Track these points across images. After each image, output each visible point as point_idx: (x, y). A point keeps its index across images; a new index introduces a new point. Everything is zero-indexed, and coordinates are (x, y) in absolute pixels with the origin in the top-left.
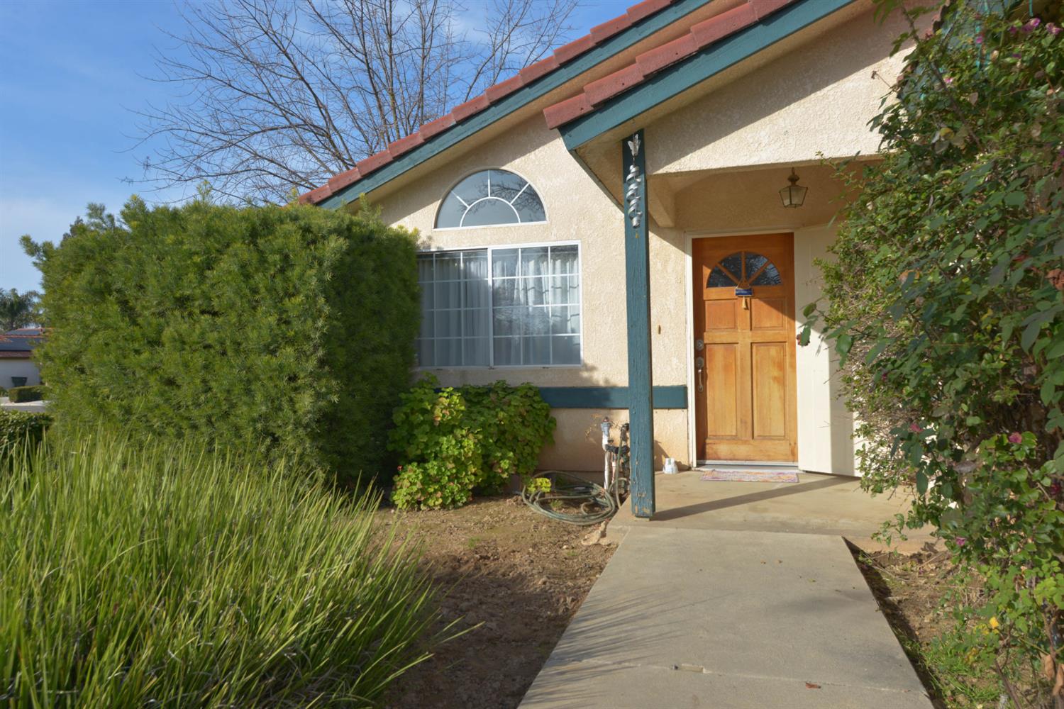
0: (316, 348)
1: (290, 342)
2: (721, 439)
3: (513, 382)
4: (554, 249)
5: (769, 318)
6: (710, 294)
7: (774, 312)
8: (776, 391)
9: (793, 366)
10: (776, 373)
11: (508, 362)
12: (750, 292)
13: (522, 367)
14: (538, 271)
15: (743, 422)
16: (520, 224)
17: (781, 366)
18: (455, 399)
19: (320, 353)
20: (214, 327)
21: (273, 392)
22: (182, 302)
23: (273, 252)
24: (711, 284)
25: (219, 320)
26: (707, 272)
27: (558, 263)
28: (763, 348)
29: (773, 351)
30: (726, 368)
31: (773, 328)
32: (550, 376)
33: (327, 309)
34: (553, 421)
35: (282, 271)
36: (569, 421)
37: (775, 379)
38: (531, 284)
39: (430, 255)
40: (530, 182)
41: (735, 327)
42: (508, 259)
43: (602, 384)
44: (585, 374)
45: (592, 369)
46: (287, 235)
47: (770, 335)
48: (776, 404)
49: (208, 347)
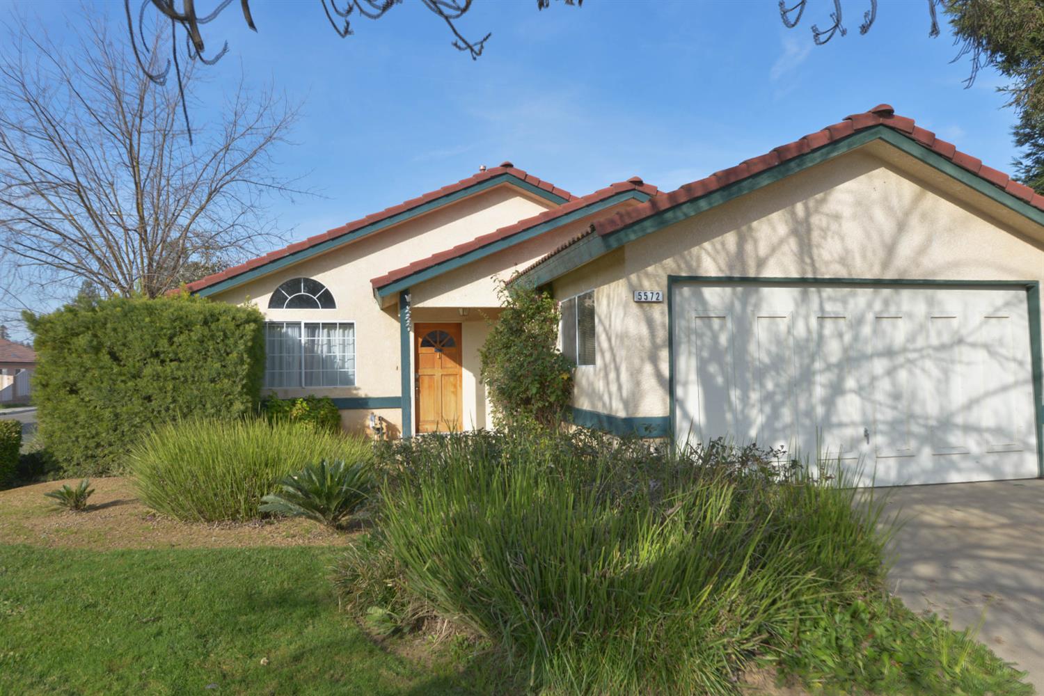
0: (242, 380)
1: (228, 376)
2: (426, 422)
3: (319, 395)
4: (340, 324)
5: (450, 364)
6: (423, 350)
7: (452, 362)
8: (453, 398)
9: (461, 386)
10: (452, 389)
11: (311, 385)
12: (440, 351)
13: (322, 387)
14: (329, 335)
15: (438, 413)
16: (320, 309)
17: (455, 386)
18: (304, 404)
19: (244, 382)
20: (178, 369)
21: (217, 402)
22: (157, 355)
23: (218, 330)
24: (423, 345)
25: (183, 365)
26: (420, 340)
27: (341, 331)
28: (446, 378)
29: (452, 379)
30: (430, 387)
31: (451, 368)
32: (337, 392)
33: (249, 360)
34: (340, 416)
35: (223, 340)
36: (347, 415)
37: (453, 392)
38: (325, 342)
39: (266, 323)
40: (327, 286)
41: (434, 367)
42: (312, 328)
43: (363, 396)
44: (355, 392)
45: (358, 389)
46: (226, 322)
47: (450, 371)
48: (453, 405)
49: (174, 379)
